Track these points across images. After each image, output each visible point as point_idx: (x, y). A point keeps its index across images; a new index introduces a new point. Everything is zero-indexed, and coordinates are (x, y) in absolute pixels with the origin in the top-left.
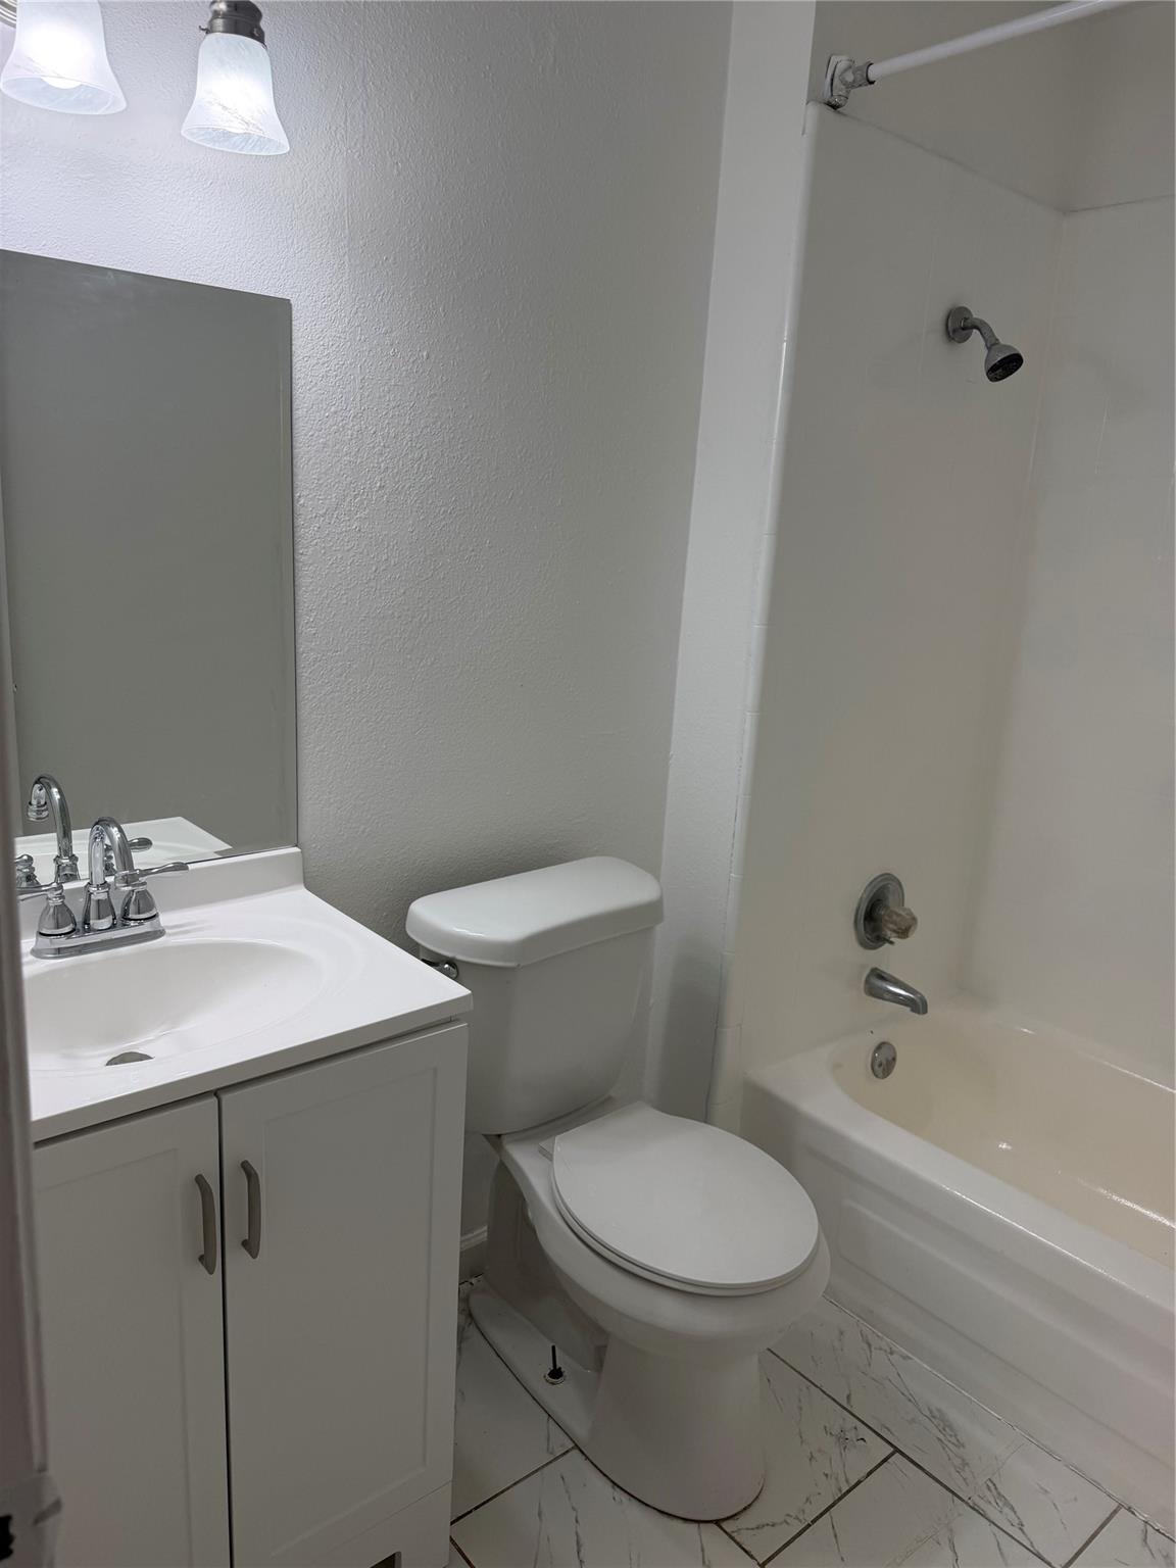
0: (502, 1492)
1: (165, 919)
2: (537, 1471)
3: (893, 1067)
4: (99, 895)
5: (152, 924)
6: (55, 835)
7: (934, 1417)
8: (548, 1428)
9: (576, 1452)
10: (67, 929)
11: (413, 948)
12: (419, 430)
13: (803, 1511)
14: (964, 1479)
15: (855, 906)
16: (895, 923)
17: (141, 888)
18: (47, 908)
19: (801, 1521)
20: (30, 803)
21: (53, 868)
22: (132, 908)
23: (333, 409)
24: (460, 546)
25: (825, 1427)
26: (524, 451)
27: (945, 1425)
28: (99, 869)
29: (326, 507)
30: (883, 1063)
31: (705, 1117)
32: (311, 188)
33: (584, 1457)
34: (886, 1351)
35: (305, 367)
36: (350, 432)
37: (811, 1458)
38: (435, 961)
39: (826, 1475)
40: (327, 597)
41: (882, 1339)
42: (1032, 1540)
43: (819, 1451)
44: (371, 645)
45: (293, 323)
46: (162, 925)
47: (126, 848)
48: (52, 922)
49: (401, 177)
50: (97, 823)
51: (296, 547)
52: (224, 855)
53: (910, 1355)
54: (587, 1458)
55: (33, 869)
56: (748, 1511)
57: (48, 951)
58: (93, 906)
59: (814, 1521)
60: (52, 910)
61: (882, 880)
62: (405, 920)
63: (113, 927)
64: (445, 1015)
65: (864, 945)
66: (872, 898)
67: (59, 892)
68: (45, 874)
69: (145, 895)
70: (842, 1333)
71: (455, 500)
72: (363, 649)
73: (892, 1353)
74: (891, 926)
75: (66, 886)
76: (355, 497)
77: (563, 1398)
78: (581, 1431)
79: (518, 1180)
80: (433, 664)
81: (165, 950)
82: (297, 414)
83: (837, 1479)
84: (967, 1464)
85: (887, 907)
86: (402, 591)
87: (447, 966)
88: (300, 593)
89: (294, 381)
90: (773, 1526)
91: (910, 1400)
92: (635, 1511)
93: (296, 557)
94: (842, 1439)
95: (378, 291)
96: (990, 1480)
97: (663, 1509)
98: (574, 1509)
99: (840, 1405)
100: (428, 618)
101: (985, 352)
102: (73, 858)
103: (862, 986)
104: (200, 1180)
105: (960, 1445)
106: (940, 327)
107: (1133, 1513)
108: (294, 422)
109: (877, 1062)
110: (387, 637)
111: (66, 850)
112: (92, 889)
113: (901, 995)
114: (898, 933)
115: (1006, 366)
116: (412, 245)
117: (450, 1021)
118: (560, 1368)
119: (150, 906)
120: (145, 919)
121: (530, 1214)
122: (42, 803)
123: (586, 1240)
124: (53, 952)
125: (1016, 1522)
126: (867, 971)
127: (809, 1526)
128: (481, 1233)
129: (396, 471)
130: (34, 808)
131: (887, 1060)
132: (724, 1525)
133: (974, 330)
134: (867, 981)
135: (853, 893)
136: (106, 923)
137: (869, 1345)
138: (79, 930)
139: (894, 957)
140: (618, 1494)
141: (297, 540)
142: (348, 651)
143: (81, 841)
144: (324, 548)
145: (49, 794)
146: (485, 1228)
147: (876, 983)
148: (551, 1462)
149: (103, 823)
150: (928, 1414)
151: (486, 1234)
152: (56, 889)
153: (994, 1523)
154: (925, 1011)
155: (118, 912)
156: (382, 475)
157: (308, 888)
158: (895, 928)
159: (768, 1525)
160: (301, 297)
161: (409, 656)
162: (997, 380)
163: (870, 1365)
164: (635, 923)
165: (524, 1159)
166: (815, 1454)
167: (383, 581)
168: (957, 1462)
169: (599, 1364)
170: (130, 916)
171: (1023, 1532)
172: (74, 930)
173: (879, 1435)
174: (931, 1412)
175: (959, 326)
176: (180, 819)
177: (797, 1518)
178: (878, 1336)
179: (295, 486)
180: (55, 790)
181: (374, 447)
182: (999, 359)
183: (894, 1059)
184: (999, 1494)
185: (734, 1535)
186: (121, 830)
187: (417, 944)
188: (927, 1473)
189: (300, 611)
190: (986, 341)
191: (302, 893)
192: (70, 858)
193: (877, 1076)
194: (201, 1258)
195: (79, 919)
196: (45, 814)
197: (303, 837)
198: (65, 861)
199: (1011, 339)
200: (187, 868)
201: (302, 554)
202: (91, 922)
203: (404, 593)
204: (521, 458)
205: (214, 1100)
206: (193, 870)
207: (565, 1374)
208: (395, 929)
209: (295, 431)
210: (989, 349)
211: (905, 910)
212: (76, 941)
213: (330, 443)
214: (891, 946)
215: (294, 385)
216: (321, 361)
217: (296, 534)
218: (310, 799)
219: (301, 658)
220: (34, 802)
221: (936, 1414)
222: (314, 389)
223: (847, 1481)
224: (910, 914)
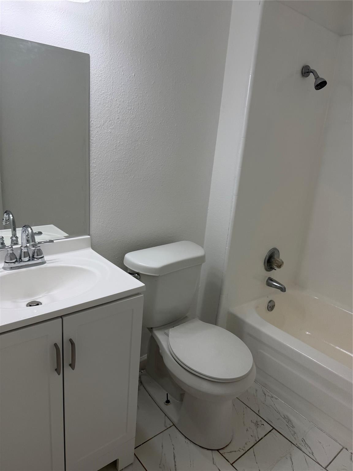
0: (150, 439)
1: (46, 258)
2: (161, 432)
3: (274, 308)
4: (25, 250)
5: (42, 260)
6: (11, 229)
7: (285, 418)
8: (165, 419)
9: (174, 427)
10: (14, 261)
11: (125, 269)
12: (131, 100)
13: (245, 447)
14: (295, 438)
15: (264, 258)
16: (277, 264)
17: (38, 248)
18: (8, 254)
19: (244, 450)
20: (3, 219)
21: (10, 240)
22: (35, 254)
23: (103, 92)
24: (143, 139)
25: (251, 421)
26: (165, 108)
27: (289, 421)
28: (25, 241)
29: (100, 124)
30: (271, 307)
31: (216, 324)
32: (97, 16)
33: (176, 428)
34: (270, 397)
35: (94, 77)
36: (108, 100)
37: (247, 430)
38: (132, 273)
39: (252, 436)
40: (99, 154)
41: (269, 393)
42: (316, 458)
43: (250, 428)
44: (114, 171)
45: (90, 62)
46: (45, 259)
47: (33, 235)
48: (9, 258)
49: (127, 14)
50: (24, 227)
51: (90, 137)
52: (67, 237)
53: (278, 398)
54: (177, 429)
55: (4, 241)
56: (228, 447)
57: (8, 268)
58: (23, 253)
59: (248, 450)
60: (9, 254)
61: (273, 250)
62: (123, 260)
63: (29, 260)
64: (137, 292)
65: (267, 270)
66: (270, 256)
67: (11, 249)
68: (8, 242)
69: (39, 250)
70: (256, 391)
71: (142, 123)
72: (111, 172)
73: (272, 397)
74: (276, 264)
75: (14, 247)
76: (110, 121)
77: (170, 409)
78: (175, 420)
79: (157, 341)
80: (134, 177)
81: (46, 268)
82: (91, 93)
83: (255, 437)
84: (296, 433)
85: (274, 258)
86: (124, 153)
87: (136, 275)
88: (91, 153)
89: (90, 82)
90: (235, 452)
91: (278, 412)
92: (192, 445)
93: (90, 141)
94: (257, 424)
95: (119, 53)
96: (303, 438)
97: (201, 446)
98: (173, 445)
99: (256, 413)
100: (132, 162)
101: (314, 80)
102: (17, 237)
103: (265, 283)
104: (56, 345)
105: (293, 427)
106: (300, 71)
107: (348, 450)
108: (90, 96)
109: (269, 306)
110: (119, 168)
111: (14, 235)
112: (23, 248)
113: (277, 286)
114: (277, 266)
115: (321, 85)
116: (130, 37)
117: (138, 294)
118: (169, 400)
119: (41, 254)
120: (40, 258)
121: (160, 351)
122: (7, 219)
123: (179, 363)
124: (10, 268)
125: (311, 452)
126: (267, 278)
127: (246, 452)
128: (145, 357)
129: (123, 113)
130: (5, 221)
131: (272, 306)
132: (220, 451)
133: (311, 73)
134: (267, 281)
135: (264, 254)
136: (27, 259)
137: (265, 395)
138: (18, 261)
139: (276, 274)
140: (187, 441)
141: (90, 135)
142: (107, 172)
143: (19, 231)
144: (99, 138)
145: (9, 217)
146: (146, 355)
147: (270, 282)
148: (166, 430)
149: (26, 227)
150: (283, 417)
151: (146, 357)
152: (10, 248)
153: (304, 452)
154: (285, 291)
155: (31, 255)
156: (119, 115)
157: (93, 249)
158: (277, 265)
159: (233, 451)
160: (93, 53)
161: (126, 175)
162: (318, 89)
163: (265, 401)
164: (197, 262)
165: (160, 336)
166: (248, 429)
167: (118, 150)
168: (293, 433)
169: (182, 400)
170: (35, 257)
171: (313, 455)
172: (16, 261)
173: (268, 423)
174: (284, 416)
175: (306, 71)
176: (52, 225)
177: (243, 449)
178: (268, 392)
179: (90, 117)
180: (11, 215)
181: (116, 105)
182: (319, 82)
183: (274, 305)
184: (306, 443)
185: (223, 454)
186: (31, 229)
187: (127, 267)
188: (283, 436)
189: (91, 159)
190: (315, 77)
191: (91, 250)
192: (16, 237)
193: (269, 311)
194: (56, 370)
195: (18, 257)
196: (8, 223)
197: (91, 233)
198: (14, 238)
199: (323, 76)
200: (53, 242)
201: (92, 140)
202: (22, 258)
203: (125, 154)
204: (164, 110)
205: (60, 319)
206: (55, 242)
207: (171, 402)
208: (120, 263)
209: (90, 99)
210: (316, 79)
211: (280, 259)
212: (17, 264)
213: (102, 103)
214: (275, 270)
215: (90, 83)
216: (99, 76)
217: (90, 133)
218: (93, 220)
219: (91, 174)
220: (4, 219)
221: (286, 417)
222: (97, 85)
223: (258, 438)
224: (282, 261)
